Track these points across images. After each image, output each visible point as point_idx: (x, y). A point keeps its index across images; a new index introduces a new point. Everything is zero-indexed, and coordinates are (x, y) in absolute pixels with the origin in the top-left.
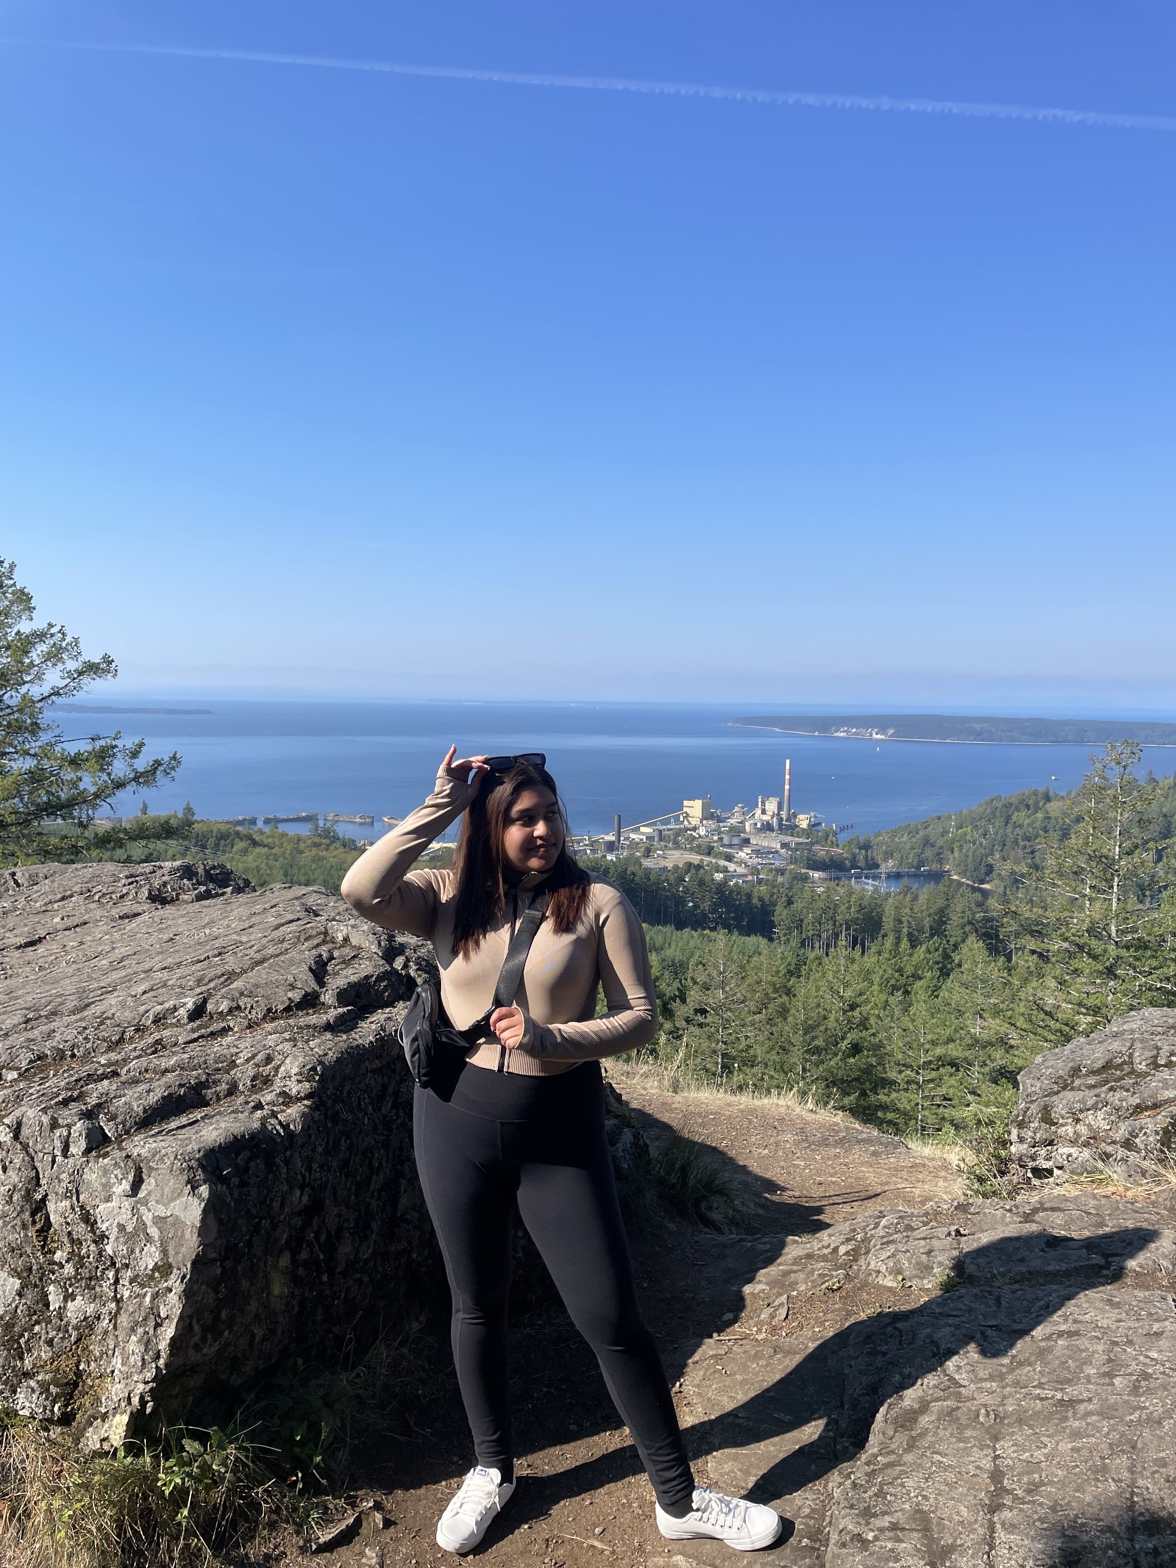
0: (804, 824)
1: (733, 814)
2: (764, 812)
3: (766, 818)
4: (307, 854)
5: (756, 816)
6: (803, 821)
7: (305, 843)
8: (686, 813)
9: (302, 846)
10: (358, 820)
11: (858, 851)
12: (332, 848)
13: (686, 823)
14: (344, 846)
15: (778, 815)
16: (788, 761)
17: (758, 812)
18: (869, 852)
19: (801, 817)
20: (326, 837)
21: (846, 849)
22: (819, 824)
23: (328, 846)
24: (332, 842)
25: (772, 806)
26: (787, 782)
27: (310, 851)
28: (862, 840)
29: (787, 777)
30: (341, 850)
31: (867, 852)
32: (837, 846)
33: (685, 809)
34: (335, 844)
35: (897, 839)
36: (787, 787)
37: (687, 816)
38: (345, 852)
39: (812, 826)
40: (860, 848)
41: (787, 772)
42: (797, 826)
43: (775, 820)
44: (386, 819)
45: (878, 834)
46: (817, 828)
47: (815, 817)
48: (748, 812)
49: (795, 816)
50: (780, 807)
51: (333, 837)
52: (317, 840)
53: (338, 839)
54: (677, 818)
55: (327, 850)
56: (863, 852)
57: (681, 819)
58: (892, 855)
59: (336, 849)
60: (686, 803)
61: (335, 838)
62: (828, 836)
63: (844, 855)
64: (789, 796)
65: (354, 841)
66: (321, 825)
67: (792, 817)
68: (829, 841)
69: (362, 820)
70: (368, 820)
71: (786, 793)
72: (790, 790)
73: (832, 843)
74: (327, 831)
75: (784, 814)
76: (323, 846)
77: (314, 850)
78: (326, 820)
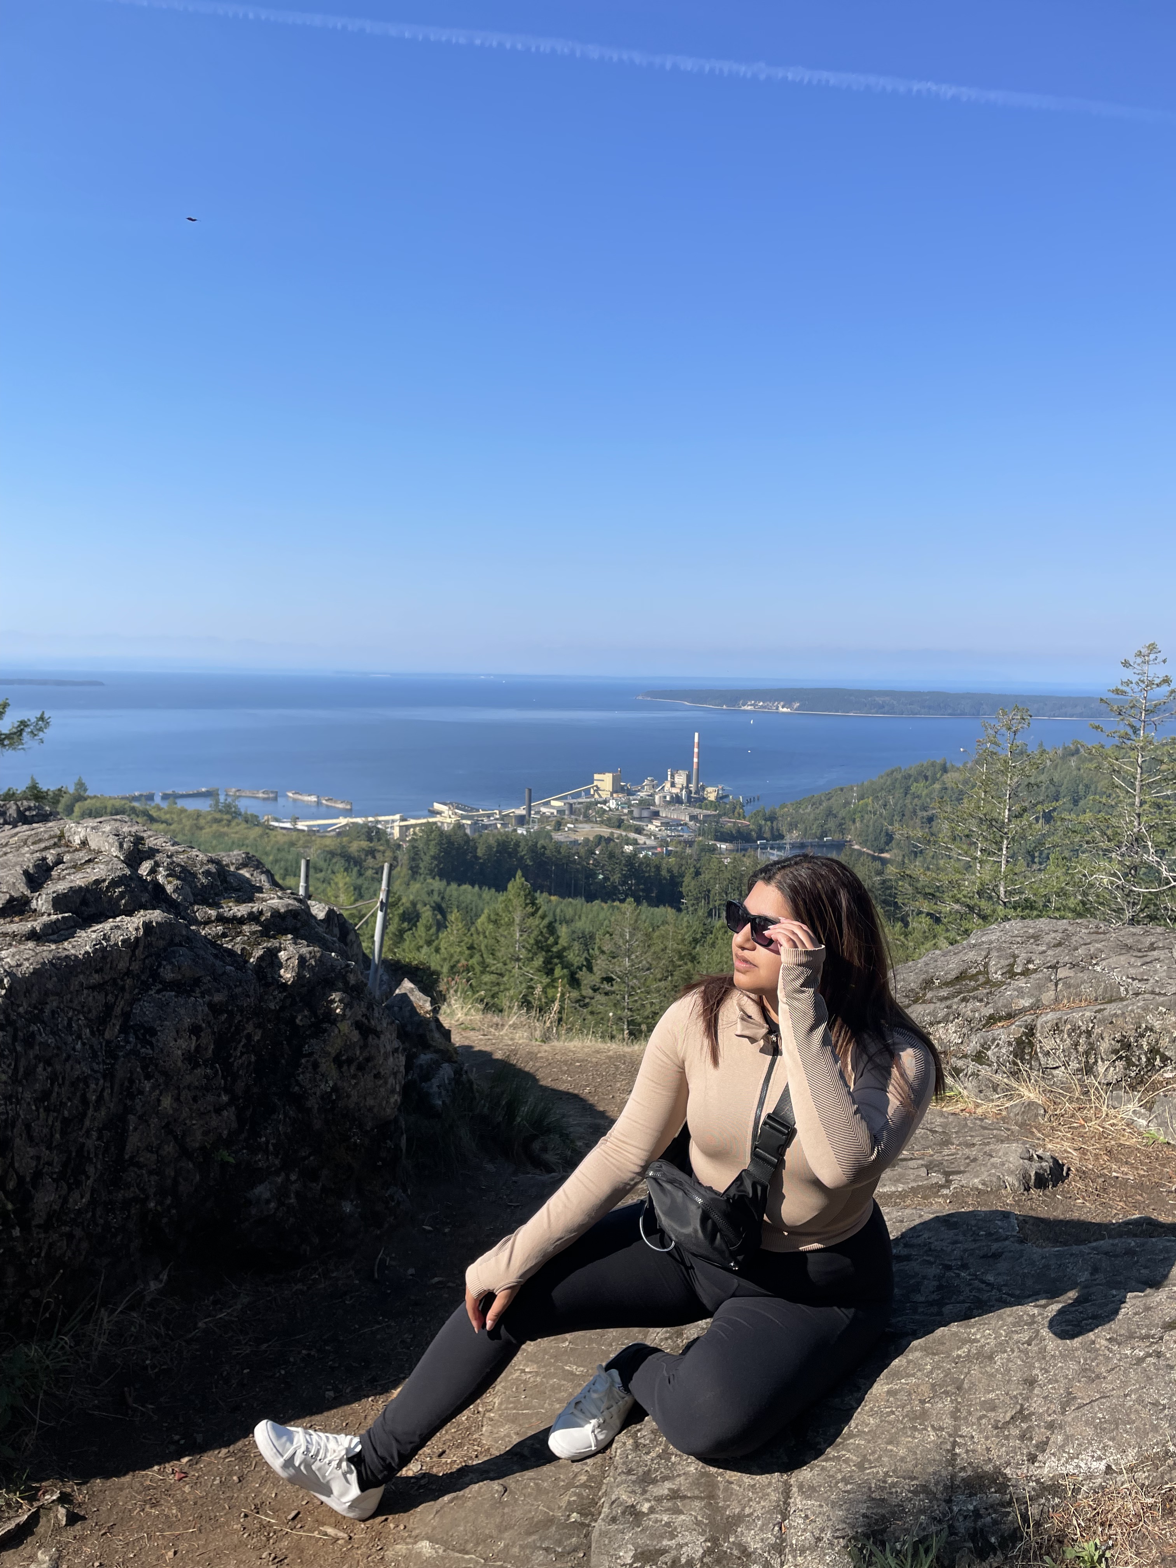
0: (712, 797)
1: (643, 788)
2: (673, 785)
3: (675, 791)
4: (207, 830)
5: (666, 788)
6: (711, 794)
7: (205, 818)
8: (596, 786)
9: (202, 822)
10: (261, 795)
11: (763, 822)
12: (233, 824)
13: (596, 796)
14: (247, 822)
15: (687, 787)
16: (696, 735)
17: (668, 785)
18: (775, 823)
19: (709, 789)
20: (228, 813)
21: (752, 821)
22: (727, 796)
23: (229, 821)
24: (234, 818)
25: (681, 779)
26: (695, 755)
27: (211, 827)
28: (768, 813)
29: (696, 750)
30: (244, 825)
31: (772, 823)
32: (744, 818)
33: (595, 783)
34: (236, 820)
35: (801, 810)
36: (696, 760)
37: (598, 789)
38: (248, 828)
39: (720, 798)
40: (766, 820)
41: (696, 745)
42: (705, 799)
43: (684, 792)
44: (290, 794)
45: (783, 806)
46: (725, 800)
47: (723, 789)
48: (658, 786)
49: (703, 788)
50: (689, 780)
51: (235, 812)
52: (218, 816)
53: (240, 814)
54: (587, 793)
55: (228, 825)
56: (769, 823)
57: (592, 792)
58: (796, 826)
59: (238, 824)
60: (596, 776)
61: (237, 814)
62: (735, 808)
63: (751, 827)
64: (698, 769)
65: (257, 817)
66: (222, 800)
67: (700, 789)
68: (736, 813)
69: (266, 796)
70: (271, 795)
71: (695, 766)
72: (698, 763)
73: (739, 815)
74: (229, 806)
75: (692, 787)
76: (225, 822)
77: (215, 826)
78: (227, 795)
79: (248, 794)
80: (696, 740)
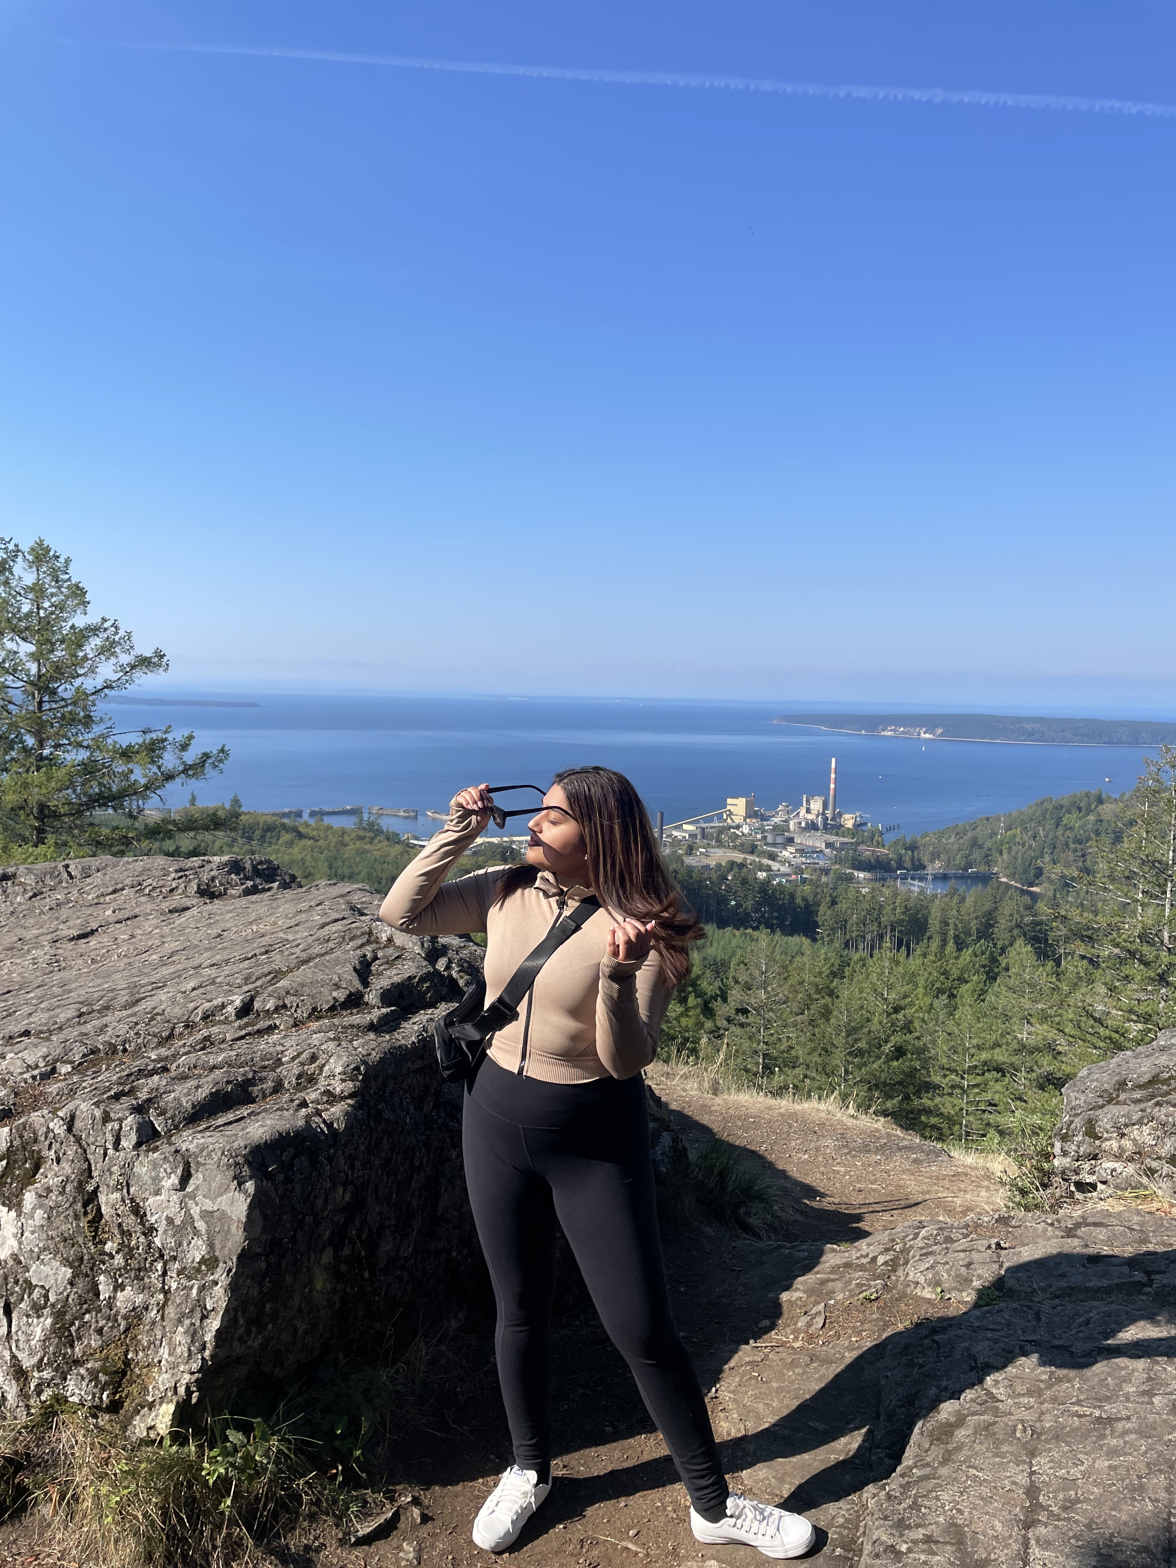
0: (849, 824)
1: (777, 813)
2: (808, 811)
3: (810, 817)
4: (351, 847)
5: (801, 814)
6: (848, 821)
7: (349, 835)
8: (729, 811)
9: (347, 839)
10: (402, 814)
11: (904, 851)
12: (376, 841)
13: (729, 821)
14: (388, 839)
15: (823, 814)
16: (834, 760)
17: (803, 811)
18: (916, 853)
19: (847, 816)
20: (371, 830)
21: (892, 849)
22: (865, 824)
23: (372, 839)
24: (376, 835)
25: (816, 805)
26: (832, 781)
27: (355, 844)
28: (908, 841)
29: (833, 776)
30: (385, 843)
31: (913, 852)
32: (883, 846)
33: (728, 807)
34: (379, 838)
35: (944, 840)
36: (832, 786)
37: (731, 814)
38: (389, 846)
39: (857, 826)
40: (906, 849)
41: (833, 771)
42: (842, 826)
43: (820, 819)
44: (430, 814)
45: (925, 835)
46: (863, 828)
47: (861, 817)
48: (793, 811)
49: (840, 815)
50: (825, 806)
51: (377, 830)
52: (362, 833)
53: (382, 832)
54: (720, 817)
55: (371, 843)
56: (909, 852)
57: (725, 817)
58: (939, 856)
59: (380, 842)
60: (729, 801)
61: (379, 832)
62: (873, 836)
63: (890, 856)
64: (835, 795)
65: (398, 835)
66: (366, 818)
67: (837, 816)
68: (874, 841)
69: (407, 814)
70: (412, 814)
71: (832, 792)
72: (835, 789)
73: (878, 843)
74: (371, 825)
75: (829, 813)
76: (368, 839)
77: (358, 843)
78: (370, 813)
79: (390, 812)
80: (833, 766)
